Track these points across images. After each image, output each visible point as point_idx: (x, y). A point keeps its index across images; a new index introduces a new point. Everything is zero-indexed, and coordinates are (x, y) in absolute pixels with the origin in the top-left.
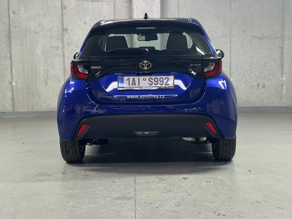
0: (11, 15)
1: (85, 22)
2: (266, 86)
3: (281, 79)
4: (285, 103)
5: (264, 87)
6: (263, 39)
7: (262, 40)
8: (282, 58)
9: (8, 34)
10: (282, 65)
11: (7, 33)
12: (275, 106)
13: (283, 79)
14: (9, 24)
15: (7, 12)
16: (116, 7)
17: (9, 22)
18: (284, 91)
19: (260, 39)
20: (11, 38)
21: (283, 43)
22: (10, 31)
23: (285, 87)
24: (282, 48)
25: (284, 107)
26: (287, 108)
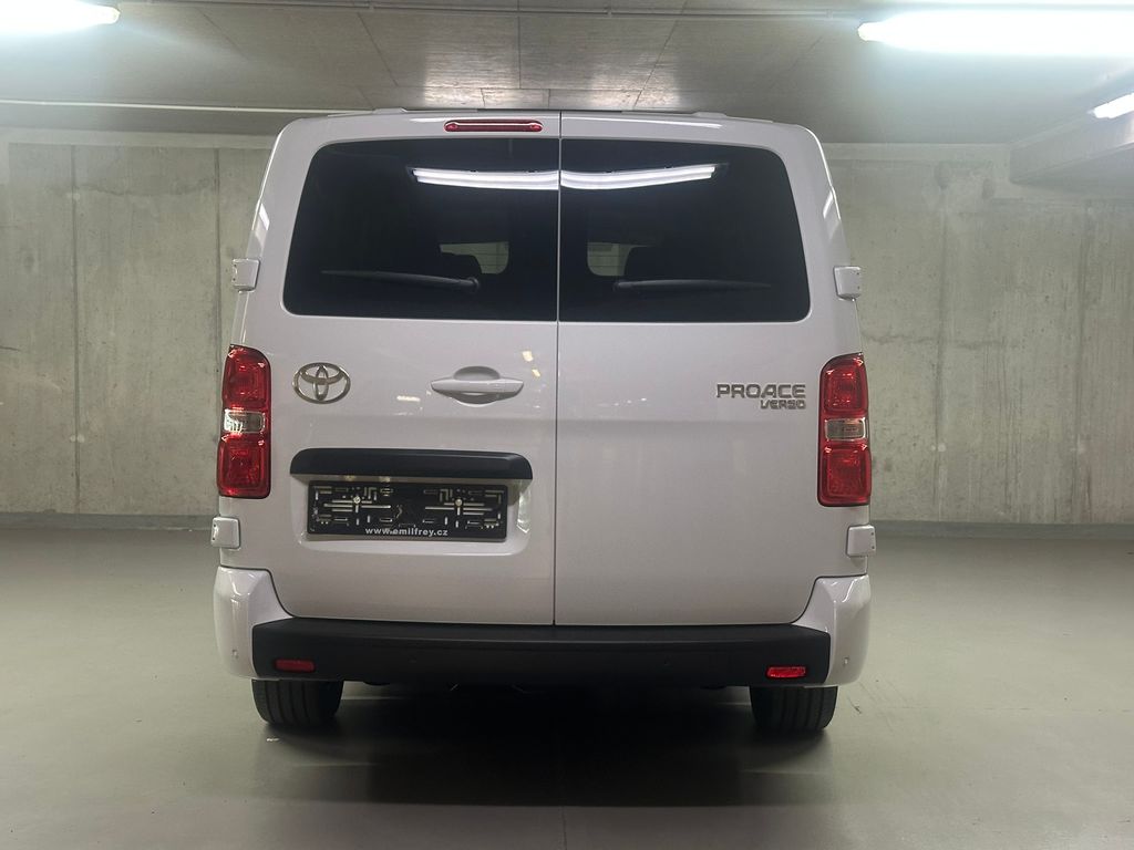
0: (224, 259)
2: (894, 467)
3: (934, 448)
4: (942, 513)
5: (888, 468)
6: (887, 342)
7: (886, 345)
8: (937, 396)
9: (214, 308)
10: (937, 411)
11: (211, 306)
12: (917, 519)
13: (940, 450)
14: (219, 285)
15: (215, 251)
17: (219, 277)
18: (942, 483)
19: (882, 341)
20: (220, 320)
21: (940, 355)
22: (220, 301)
23: (943, 471)
24: (939, 367)
25: (939, 524)
26: (949, 526)
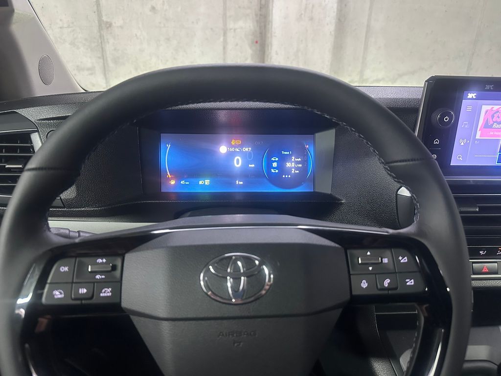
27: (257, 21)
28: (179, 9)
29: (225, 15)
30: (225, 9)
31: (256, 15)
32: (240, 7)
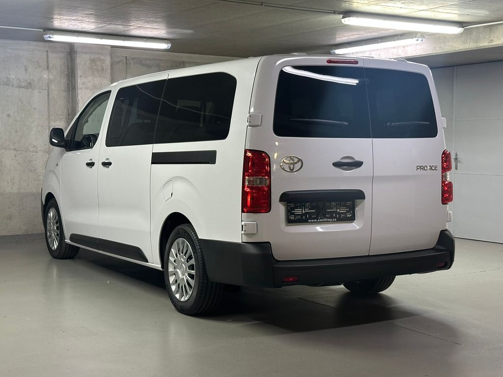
1: (9, 115)
16: (51, 96)
27: (67, 122)
28: (23, 116)
29: (49, 118)
30: (49, 116)
31: (66, 119)
32: (57, 115)
